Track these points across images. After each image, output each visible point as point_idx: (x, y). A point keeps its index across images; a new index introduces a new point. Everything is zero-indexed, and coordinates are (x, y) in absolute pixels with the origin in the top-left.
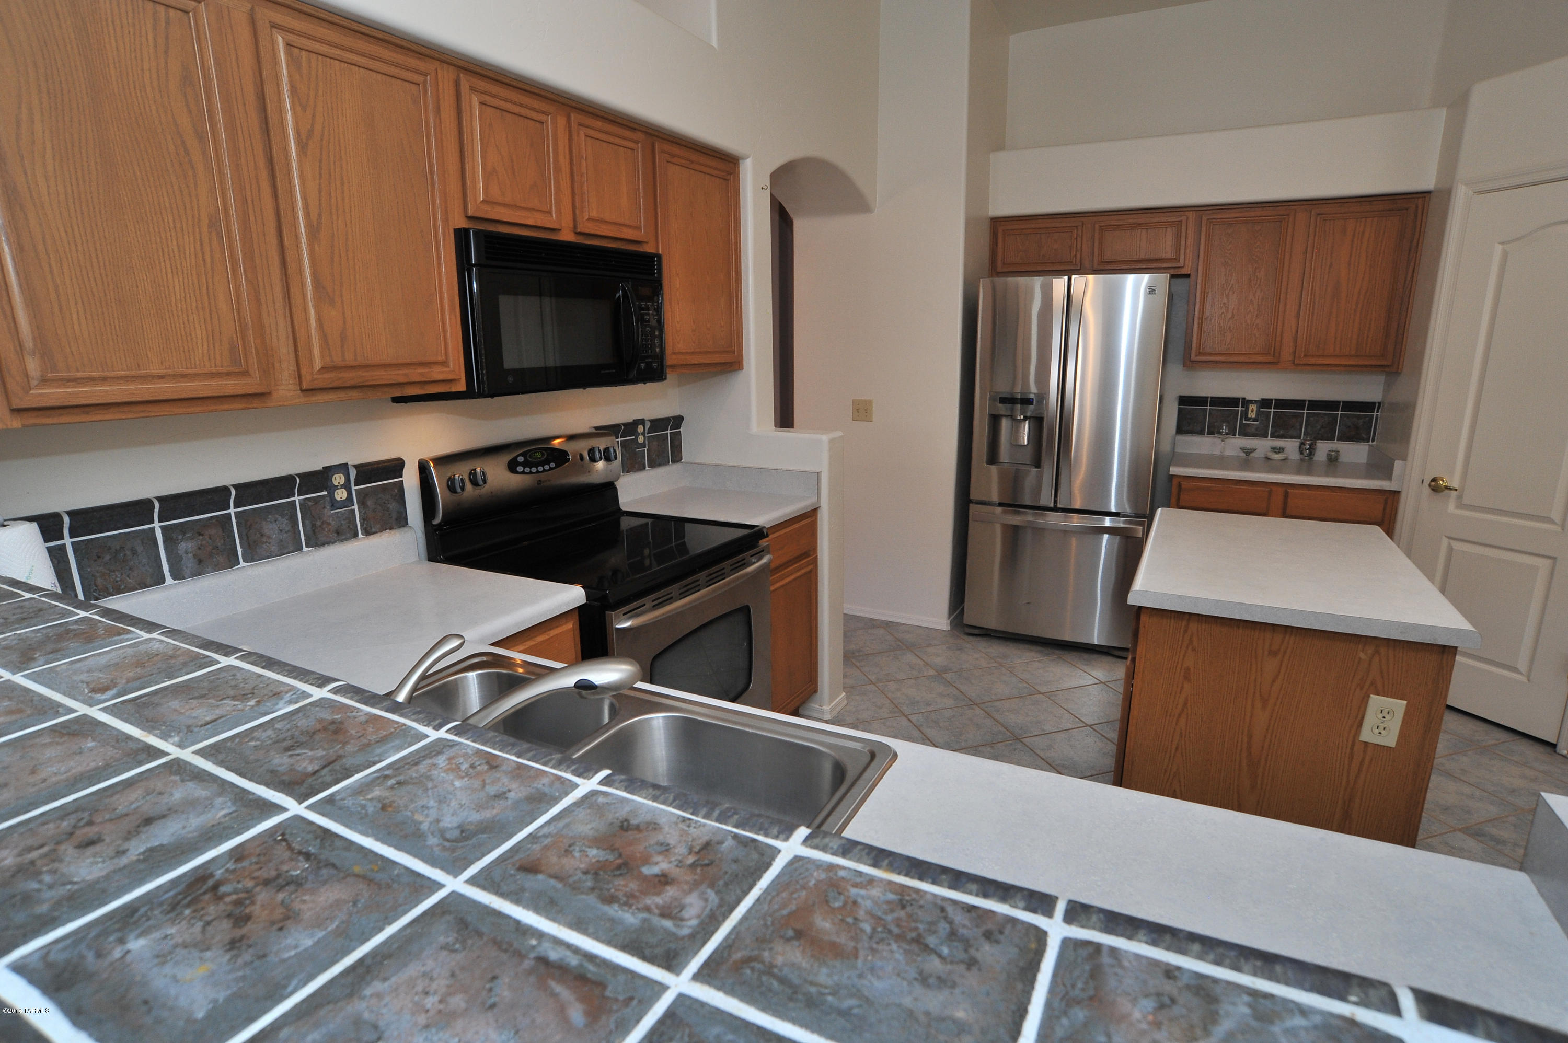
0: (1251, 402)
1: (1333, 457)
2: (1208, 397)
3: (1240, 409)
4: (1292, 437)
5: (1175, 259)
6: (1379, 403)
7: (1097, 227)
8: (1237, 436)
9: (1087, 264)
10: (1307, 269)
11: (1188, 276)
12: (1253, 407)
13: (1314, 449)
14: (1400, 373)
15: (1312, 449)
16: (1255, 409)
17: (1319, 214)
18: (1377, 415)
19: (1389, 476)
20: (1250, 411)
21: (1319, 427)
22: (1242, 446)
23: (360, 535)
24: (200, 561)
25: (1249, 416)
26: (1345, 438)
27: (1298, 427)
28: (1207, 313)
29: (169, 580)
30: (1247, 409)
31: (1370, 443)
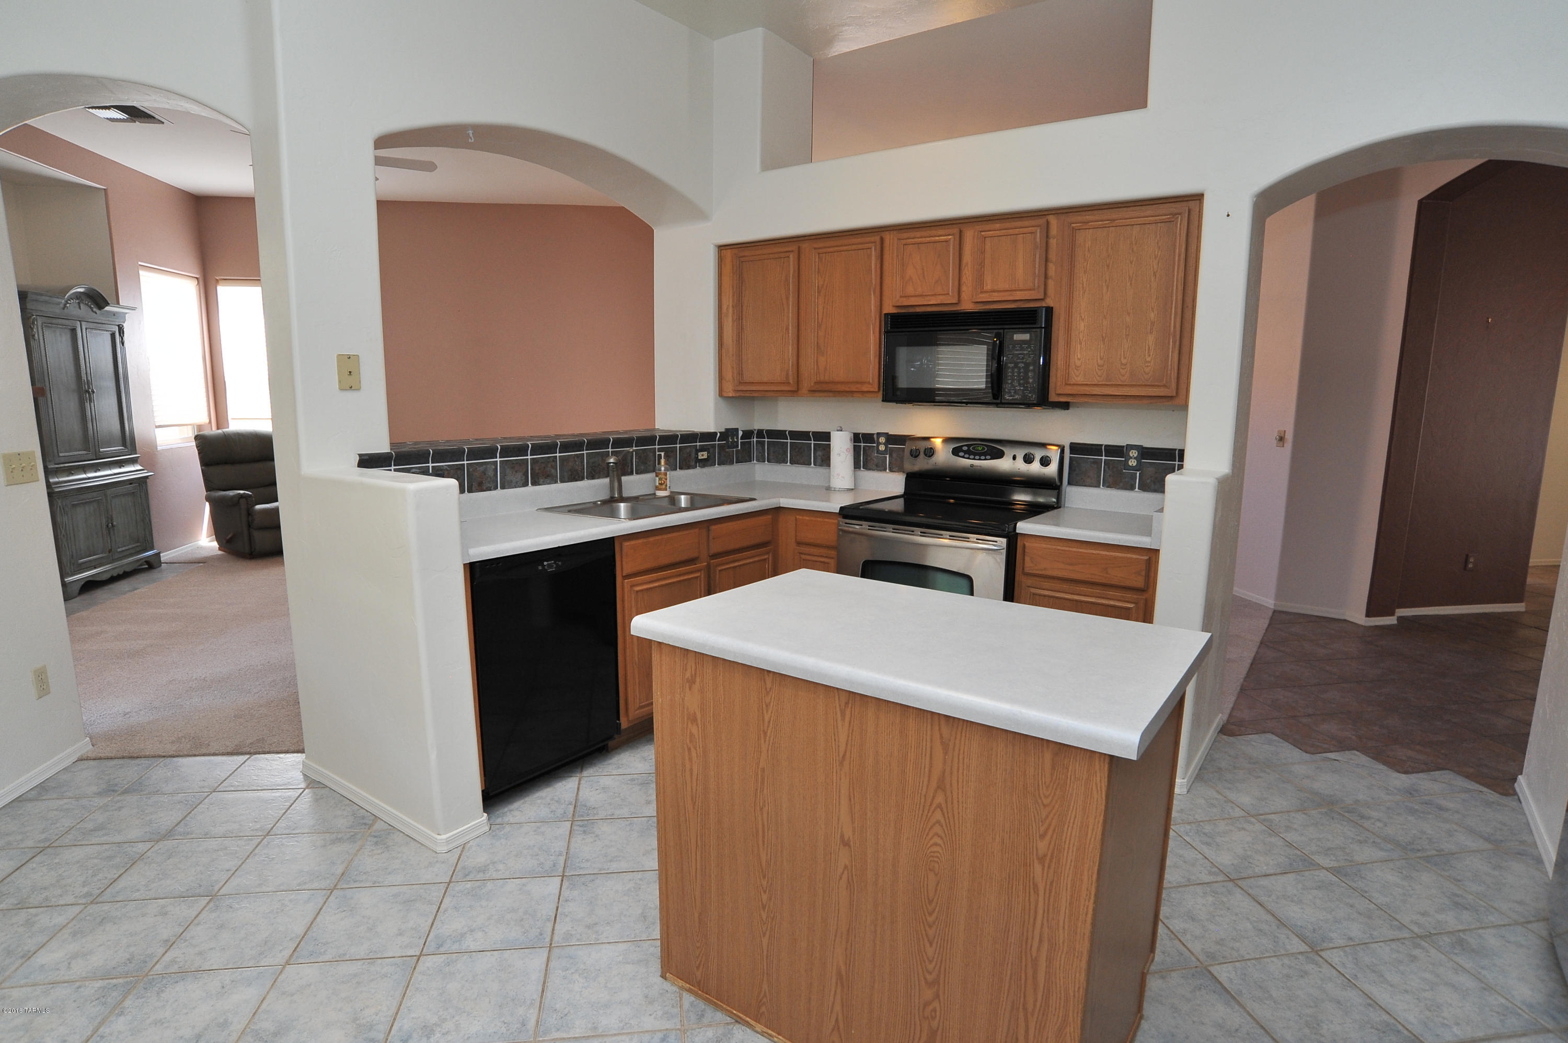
23: (888, 471)
24: (822, 461)
29: (812, 465)
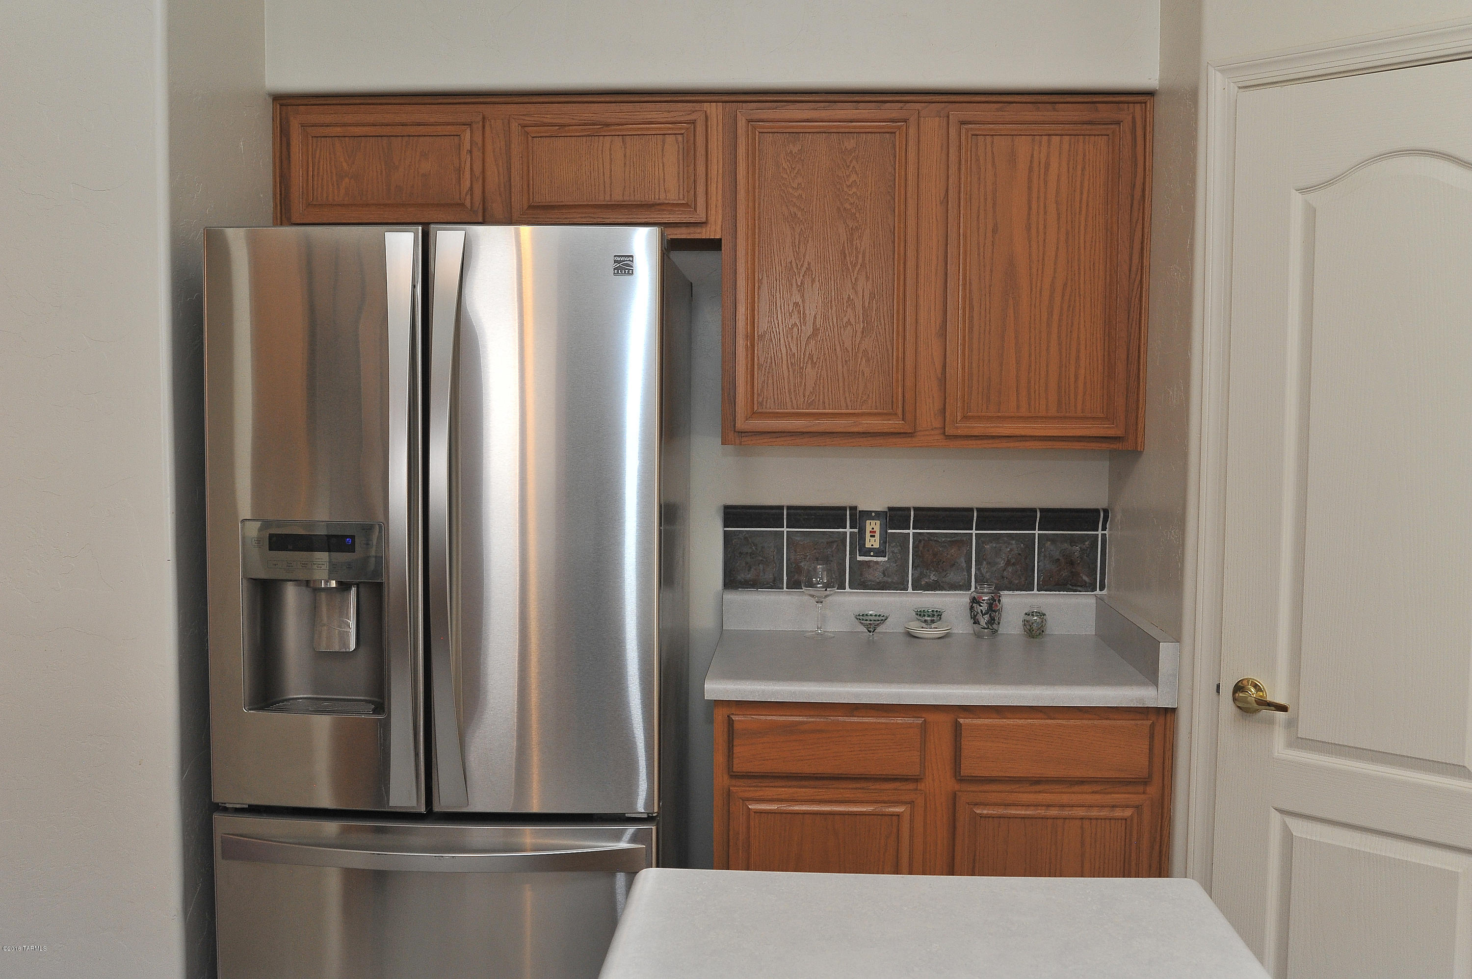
0: (867, 515)
1: (1035, 626)
2: (781, 508)
3: (848, 530)
4: (954, 587)
5: (686, 205)
6: (1106, 511)
7: (514, 125)
8: (848, 589)
9: (497, 208)
10: (953, 235)
11: (714, 245)
12: (873, 526)
13: (999, 611)
14: (1141, 453)
15: (993, 608)
16: (877, 529)
17: (963, 123)
18: (1104, 535)
19: (1151, 676)
20: (868, 534)
21: (1002, 564)
22: (858, 610)
25: (868, 545)
26: (1052, 584)
27: (964, 565)
28: (763, 325)
30: (862, 531)
31: (1098, 592)
